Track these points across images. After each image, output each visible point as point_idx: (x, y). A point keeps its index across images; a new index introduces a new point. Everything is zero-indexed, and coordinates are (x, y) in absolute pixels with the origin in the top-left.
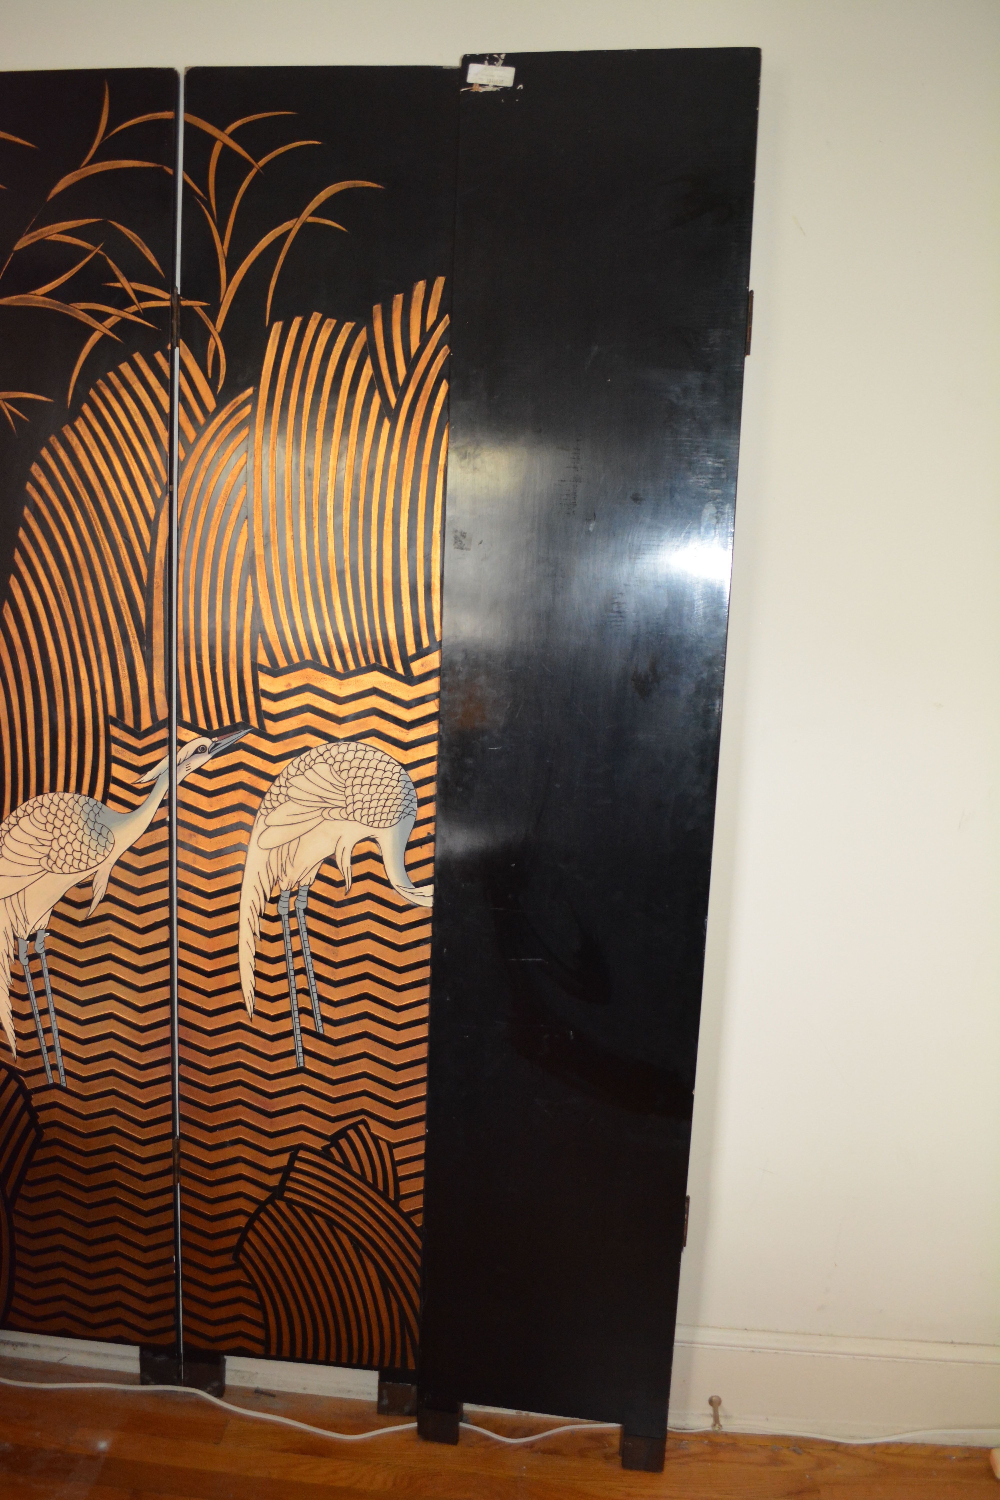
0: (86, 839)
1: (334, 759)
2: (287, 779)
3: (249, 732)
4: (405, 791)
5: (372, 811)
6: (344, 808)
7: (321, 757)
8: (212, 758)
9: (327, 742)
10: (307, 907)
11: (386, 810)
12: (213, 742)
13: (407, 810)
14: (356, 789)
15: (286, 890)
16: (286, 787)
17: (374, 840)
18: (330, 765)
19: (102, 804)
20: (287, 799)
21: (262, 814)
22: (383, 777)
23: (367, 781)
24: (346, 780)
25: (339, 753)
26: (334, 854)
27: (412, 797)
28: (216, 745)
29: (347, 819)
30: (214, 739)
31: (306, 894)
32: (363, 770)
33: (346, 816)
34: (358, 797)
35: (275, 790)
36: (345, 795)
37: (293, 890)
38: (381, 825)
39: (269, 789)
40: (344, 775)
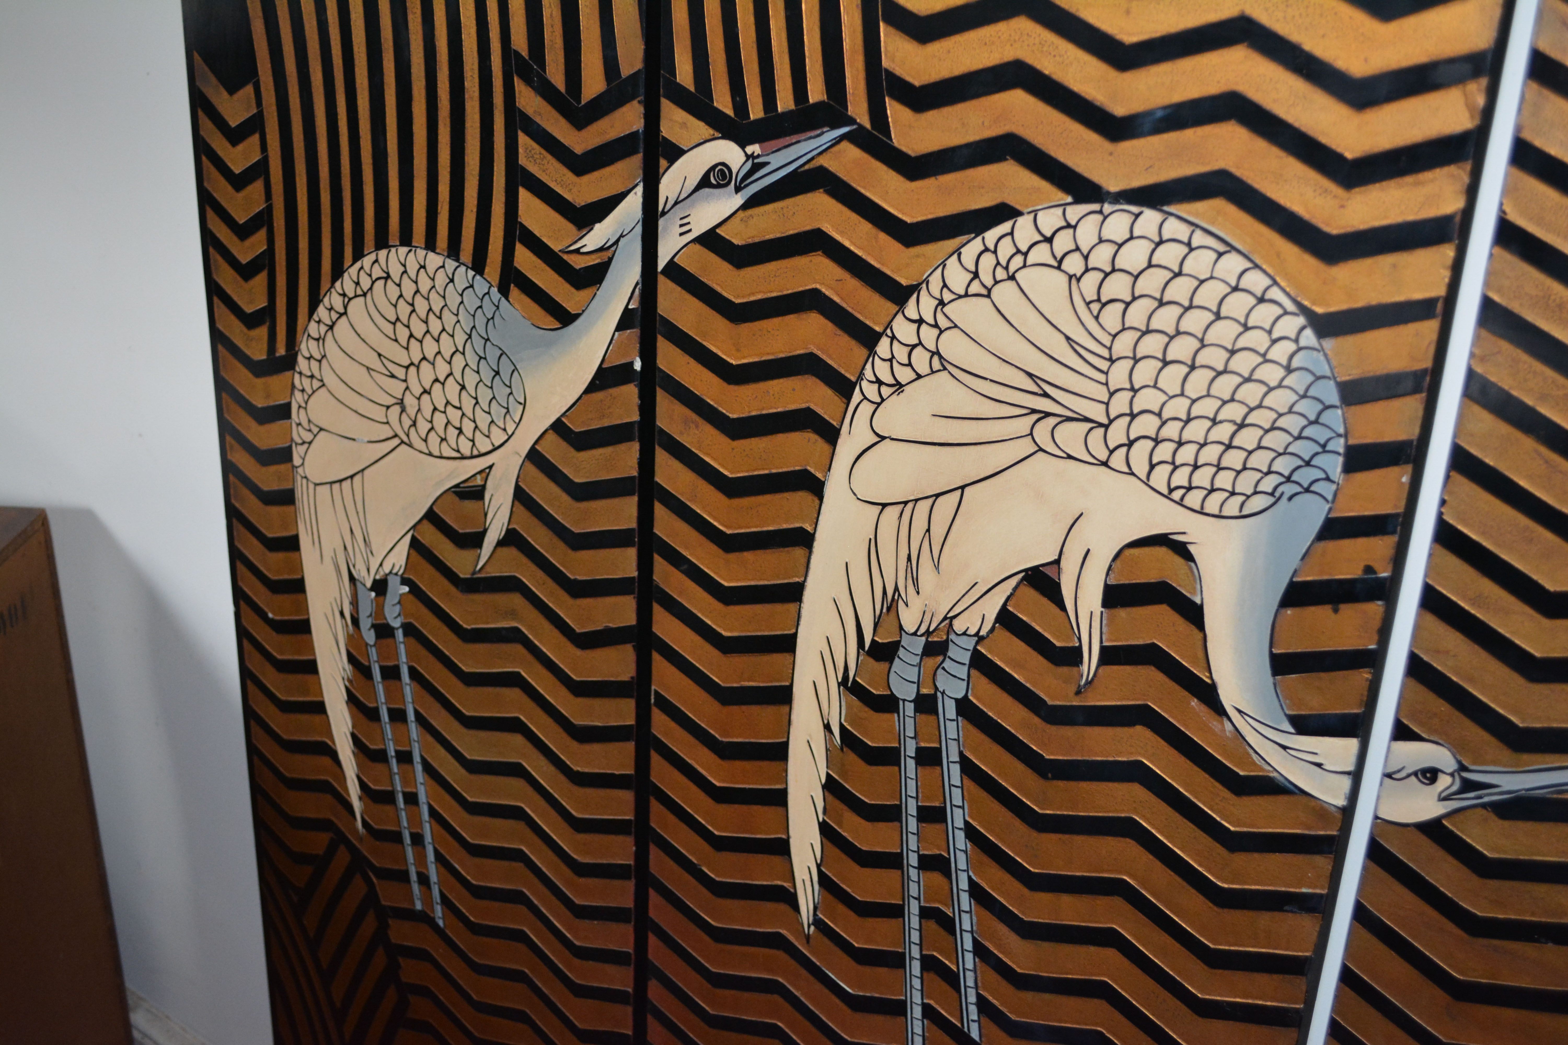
0: (471, 380)
1: (1086, 258)
2: (942, 303)
3: (842, 138)
4: (1303, 406)
5: (1186, 454)
6: (1101, 425)
7: (1045, 246)
8: (745, 207)
9: (1069, 199)
10: (966, 696)
11: (1234, 459)
12: (748, 157)
13: (1305, 476)
14: (1145, 372)
15: (915, 634)
16: (936, 326)
17: (1182, 550)
18: (1071, 277)
19: (499, 296)
20: (936, 364)
21: (865, 398)
22: (1240, 344)
23: (1182, 349)
24: (1115, 336)
25: (1101, 241)
26: (1057, 562)
27: (1329, 434)
28: (756, 167)
29: (1105, 464)
30: (750, 149)
31: (966, 658)
32: (1176, 311)
33: (1103, 455)
34: (1148, 399)
35: (904, 330)
36: (1107, 384)
37: (934, 639)
38: (1212, 505)
39: (889, 325)
40: (1111, 316)
